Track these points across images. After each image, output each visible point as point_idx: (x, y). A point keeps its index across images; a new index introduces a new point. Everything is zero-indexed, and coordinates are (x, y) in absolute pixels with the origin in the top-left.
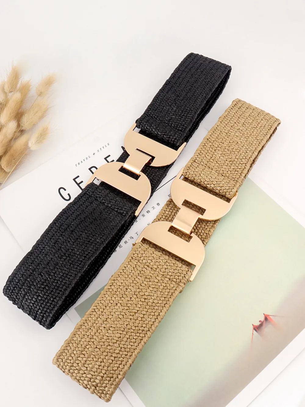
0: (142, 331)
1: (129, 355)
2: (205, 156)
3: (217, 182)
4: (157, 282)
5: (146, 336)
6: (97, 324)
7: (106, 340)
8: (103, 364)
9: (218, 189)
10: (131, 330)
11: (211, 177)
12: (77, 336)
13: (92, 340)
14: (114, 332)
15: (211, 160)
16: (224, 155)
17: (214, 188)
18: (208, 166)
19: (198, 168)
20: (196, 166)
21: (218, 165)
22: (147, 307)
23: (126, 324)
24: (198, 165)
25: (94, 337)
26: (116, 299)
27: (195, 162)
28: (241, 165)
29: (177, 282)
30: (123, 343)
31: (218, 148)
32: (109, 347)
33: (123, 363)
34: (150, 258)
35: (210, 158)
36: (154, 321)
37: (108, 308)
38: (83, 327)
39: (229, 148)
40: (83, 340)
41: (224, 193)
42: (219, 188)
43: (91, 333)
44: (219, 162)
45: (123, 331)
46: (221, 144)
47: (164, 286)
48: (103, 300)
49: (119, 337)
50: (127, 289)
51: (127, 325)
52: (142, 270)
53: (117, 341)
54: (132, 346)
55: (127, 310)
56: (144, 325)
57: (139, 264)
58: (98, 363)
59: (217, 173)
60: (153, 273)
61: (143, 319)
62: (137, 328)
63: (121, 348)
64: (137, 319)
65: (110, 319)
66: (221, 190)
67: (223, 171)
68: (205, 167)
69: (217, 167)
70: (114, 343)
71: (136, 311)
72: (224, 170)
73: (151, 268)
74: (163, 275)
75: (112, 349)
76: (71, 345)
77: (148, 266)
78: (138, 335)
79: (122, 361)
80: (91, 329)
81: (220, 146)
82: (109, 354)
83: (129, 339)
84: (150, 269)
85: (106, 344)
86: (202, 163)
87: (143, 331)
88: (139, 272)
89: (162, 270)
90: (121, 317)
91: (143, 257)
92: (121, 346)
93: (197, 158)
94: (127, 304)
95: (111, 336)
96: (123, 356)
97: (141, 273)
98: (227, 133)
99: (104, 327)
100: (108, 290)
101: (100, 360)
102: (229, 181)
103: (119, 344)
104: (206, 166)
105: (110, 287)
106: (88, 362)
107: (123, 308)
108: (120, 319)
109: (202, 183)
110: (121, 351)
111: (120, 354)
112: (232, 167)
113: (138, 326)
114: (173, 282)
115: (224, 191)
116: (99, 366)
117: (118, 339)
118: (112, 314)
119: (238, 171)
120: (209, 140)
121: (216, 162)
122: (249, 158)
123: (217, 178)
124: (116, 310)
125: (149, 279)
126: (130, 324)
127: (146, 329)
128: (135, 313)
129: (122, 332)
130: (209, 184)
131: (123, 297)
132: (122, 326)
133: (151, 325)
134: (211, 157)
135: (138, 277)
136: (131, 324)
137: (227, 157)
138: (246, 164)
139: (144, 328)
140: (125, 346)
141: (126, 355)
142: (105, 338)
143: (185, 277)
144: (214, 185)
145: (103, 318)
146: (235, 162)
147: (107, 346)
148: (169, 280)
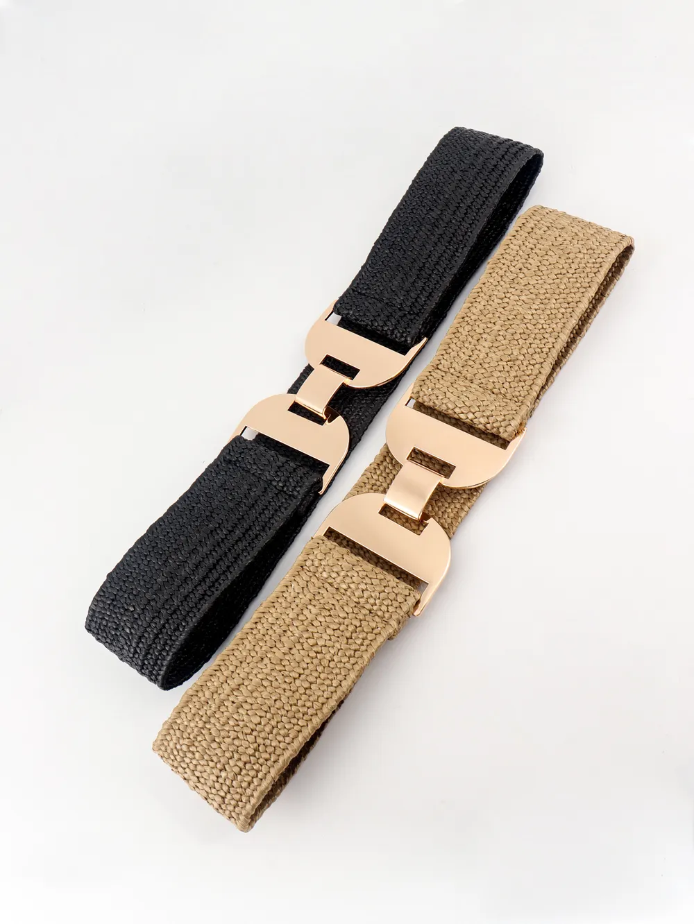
0: (303, 715)
1: (272, 760)
2: (458, 355)
3: (478, 407)
4: (344, 618)
5: (309, 726)
6: (220, 694)
7: (233, 726)
8: (223, 774)
9: (480, 422)
10: (282, 710)
11: (468, 398)
12: (183, 715)
13: (208, 726)
14: (249, 712)
15: (471, 363)
16: (496, 350)
17: (474, 420)
18: (463, 375)
19: (441, 382)
20: (440, 377)
21: (483, 371)
22: (320, 669)
23: (274, 698)
24: (443, 374)
25: (212, 720)
26: (263, 649)
27: (438, 369)
28: (532, 367)
29: (384, 617)
30: (263, 735)
31: (484, 336)
32: (236, 742)
33: (260, 775)
34: (335, 569)
35: (468, 358)
36: (328, 696)
37: (244, 665)
38: (195, 699)
39: (506, 334)
40: (192, 724)
41: (495, 430)
42: (483, 420)
43: (208, 713)
44: (486, 366)
45: (266, 712)
46: (489, 325)
47: (356, 627)
48: (238, 649)
49: (256, 723)
50: (285, 631)
51: (275, 700)
52: (319, 593)
53: (252, 730)
54: (279, 742)
55: (280, 671)
56: (309, 704)
57: (314, 580)
58: (216, 772)
59: (481, 390)
60: (338, 598)
61: (308, 692)
62: (294, 708)
63: (259, 746)
64: (297, 691)
65: (246, 686)
66: (489, 423)
67: (494, 382)
68: (458, 377)
69: (481, 376)
70: (246, 734)
71: (297, 675)
72: (496, 380)
73: (337, 589)
74: (358, 603)
75: (242, 746)
76: (172, 732)
77: (331, 584)
78: (294, 721)
79: (257, 771)
80: (208, 703)
81: (488, 330)
82: (236, 756)
83: (276, 729)
84: (334, 591)
85: (232, 734)
86: (452, 370)
87: (305, 716)
88: (312, 597)
89: (356, 594)
90: (265, 683)
91: (323, 566)
92: (260, 741)
93: (443, 361)
94: (281, 660)
95: (243, 721)
96: (261, 761)
97: (317, 598)
98: (502, 299)
99: (233, 702)
100: (251, 631)
101: (219, 766)
102: (506, 402)
103: (255, 737)
104: (459, 375)
105: (254, 626)
106: (199, 768)
107: (273, 666)
108: (265, 687)
109: (450, 412)
110: (259, 751)
111: (255, 756)
112: (513, 374)
113: (295, 705)
114: (376, 617)
115: (495, 425)
116: (218, 777)
117: (255, 726)
118: (250, 677)
119: (525, 381)
120: (466, 319)
121: (480, 366)
122: (548, 350)
123: (480, 399)
124: (260, 671)
125: (329, 611)
126: (282, 699)
127: (311, 711)
128: (295, 679)
129: (263, 714)
130: (463, 413)
131: (276, 646)
132: (266, 701)
133: (323, 704)
134: (470, 356)
135: (309, 607)
136: (284, 699)
137: (502, 353)
138: (542, 363)
139: (308, 708)
140: (267, 742)
141: (266, 760)
142: (231, 722)
143: (400, 607)
144: (473, 414)
145: (233, 683)
146: (518, 362)
147: (234, 739)
148: (370, 612)
